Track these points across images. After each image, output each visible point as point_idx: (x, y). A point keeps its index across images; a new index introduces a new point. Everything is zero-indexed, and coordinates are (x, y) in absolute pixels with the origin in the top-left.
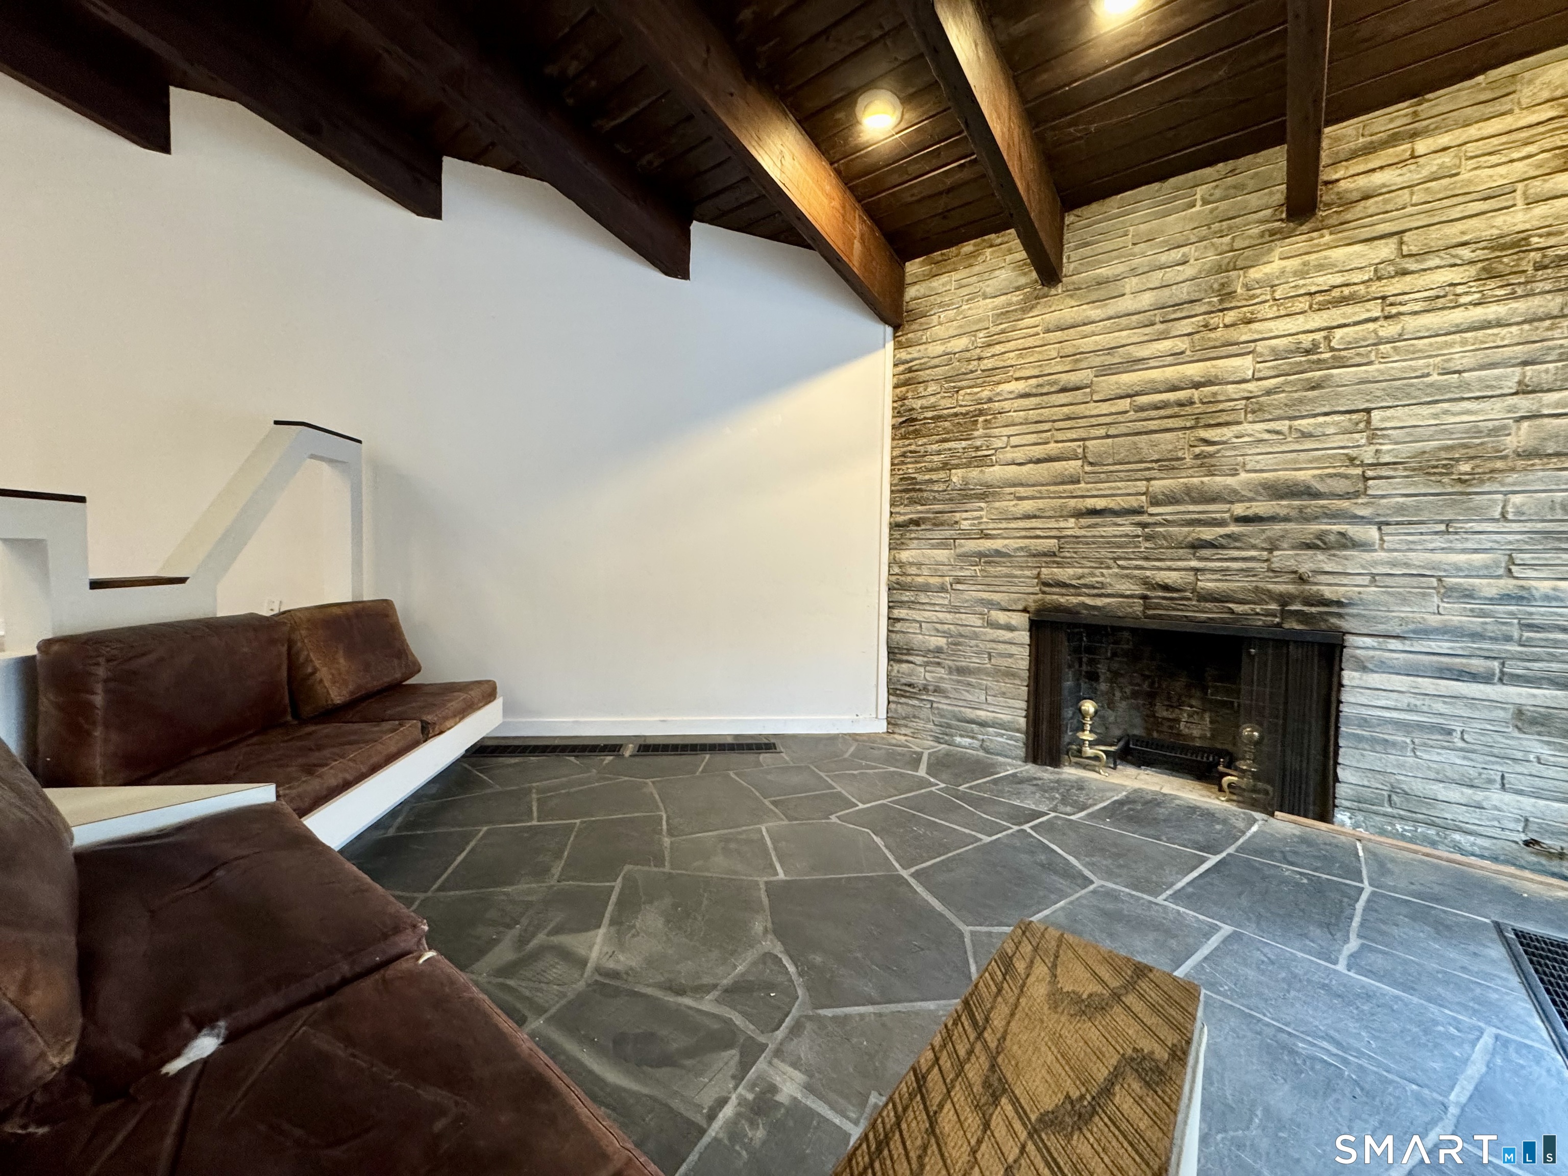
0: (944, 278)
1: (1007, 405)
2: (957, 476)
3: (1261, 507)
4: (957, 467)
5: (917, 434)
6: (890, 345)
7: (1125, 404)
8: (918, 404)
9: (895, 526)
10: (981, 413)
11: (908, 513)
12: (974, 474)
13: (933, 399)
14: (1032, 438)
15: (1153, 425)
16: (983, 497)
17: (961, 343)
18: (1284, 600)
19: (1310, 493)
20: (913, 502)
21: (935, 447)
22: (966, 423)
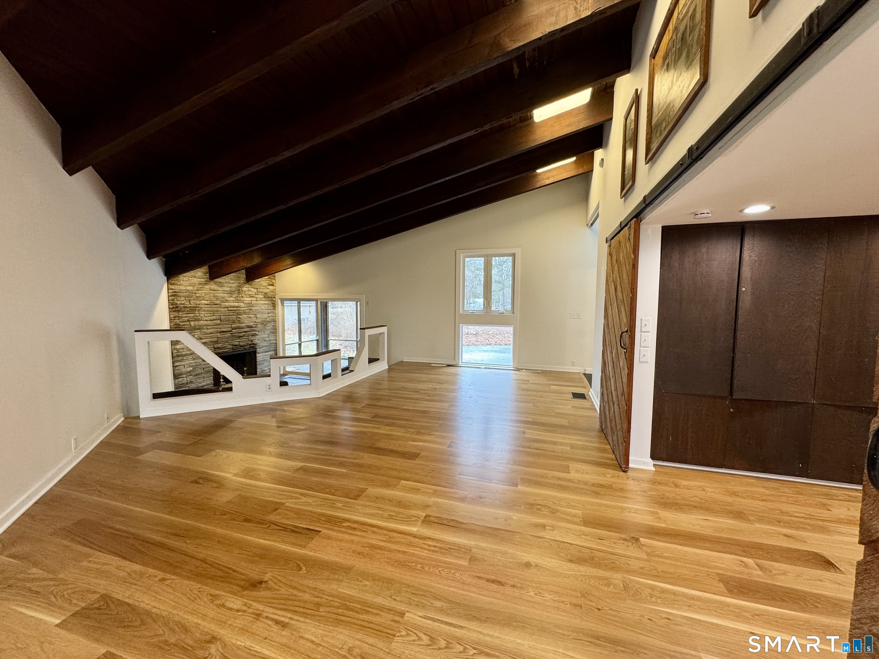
2: (192, 323)
3: (247, 329)
4: (192, 321)
5: (179, 311)
6: (167, 283)
7: (226, 309)
8: (179, 303)
10: (197, 307)
12: (197, 323)
13: (183, 302)
14: (210, 315)
15: (231, 314)
16: (199, 329)
17: (191, 288)
18: (250, 345)
19: (252, 327)
21: (185, 315)
22: (193, 309)
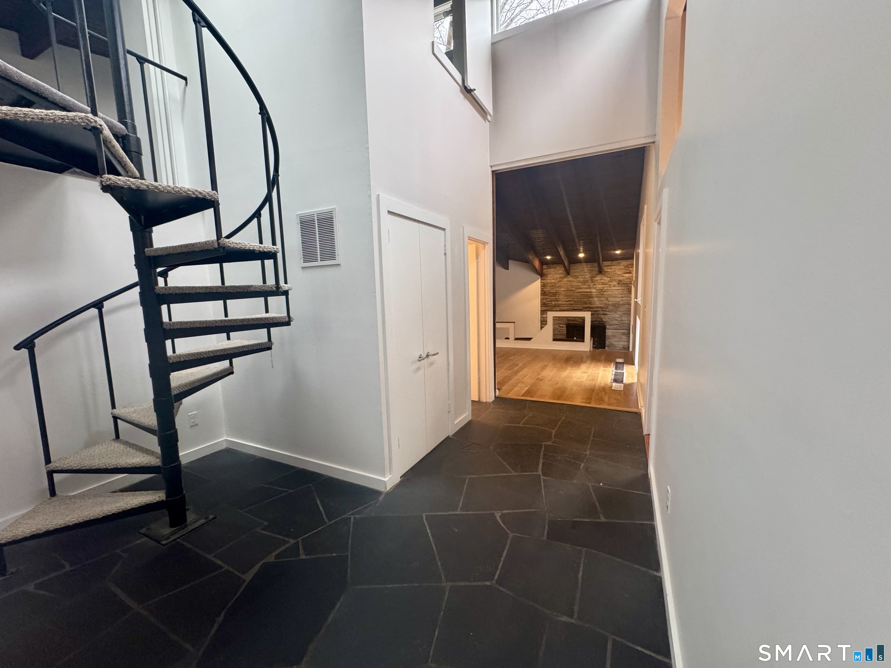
0: (550, 269)
1: (562, 292)
2: (553, 303)
4: (553, 301)
5: (546, 295)
6: (540, 279)
7: (579, 294)
9: (541, 311)
10: (557, 293)
11: (544, 309)
12: (556, 302)
13: (548, 290)
14: (566, 298)
15: (584, 297)
16: (558, 306)
17: (554, 281)
18: (600, 321)
19: (602, 308)
20: (545, 307)
21: (549, 298)
22: (555, 294)
